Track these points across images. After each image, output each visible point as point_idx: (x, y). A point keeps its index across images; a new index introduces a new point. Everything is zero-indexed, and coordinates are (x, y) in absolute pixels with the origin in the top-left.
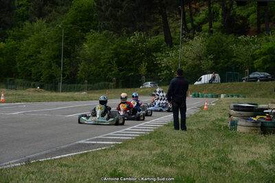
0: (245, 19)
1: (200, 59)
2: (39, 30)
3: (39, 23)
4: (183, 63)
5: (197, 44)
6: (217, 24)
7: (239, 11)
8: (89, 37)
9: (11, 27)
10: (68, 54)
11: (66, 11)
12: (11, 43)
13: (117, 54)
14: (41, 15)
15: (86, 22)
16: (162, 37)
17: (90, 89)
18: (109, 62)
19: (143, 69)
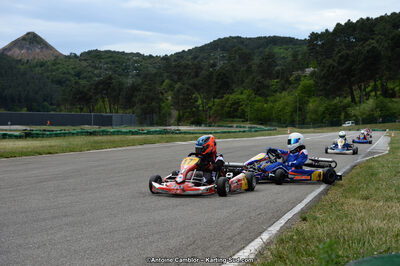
0: (393, 89)
1: (372, 110)
2: (284, 97)
3: (284, 93)
4: (364, 114)
5: (371, 103)
6: (379, 93)
7: (390, 85)
8: (311, 100)
9: (268, 96)
10: (300, 110)
11: (296, 88)
12: (270, 104)
13: (327, 109)
14: (284, 89)
15: (309, 92)
16: (349, 99)
17: (314, 128)
18: (324, 113)
19: (342, 117)
